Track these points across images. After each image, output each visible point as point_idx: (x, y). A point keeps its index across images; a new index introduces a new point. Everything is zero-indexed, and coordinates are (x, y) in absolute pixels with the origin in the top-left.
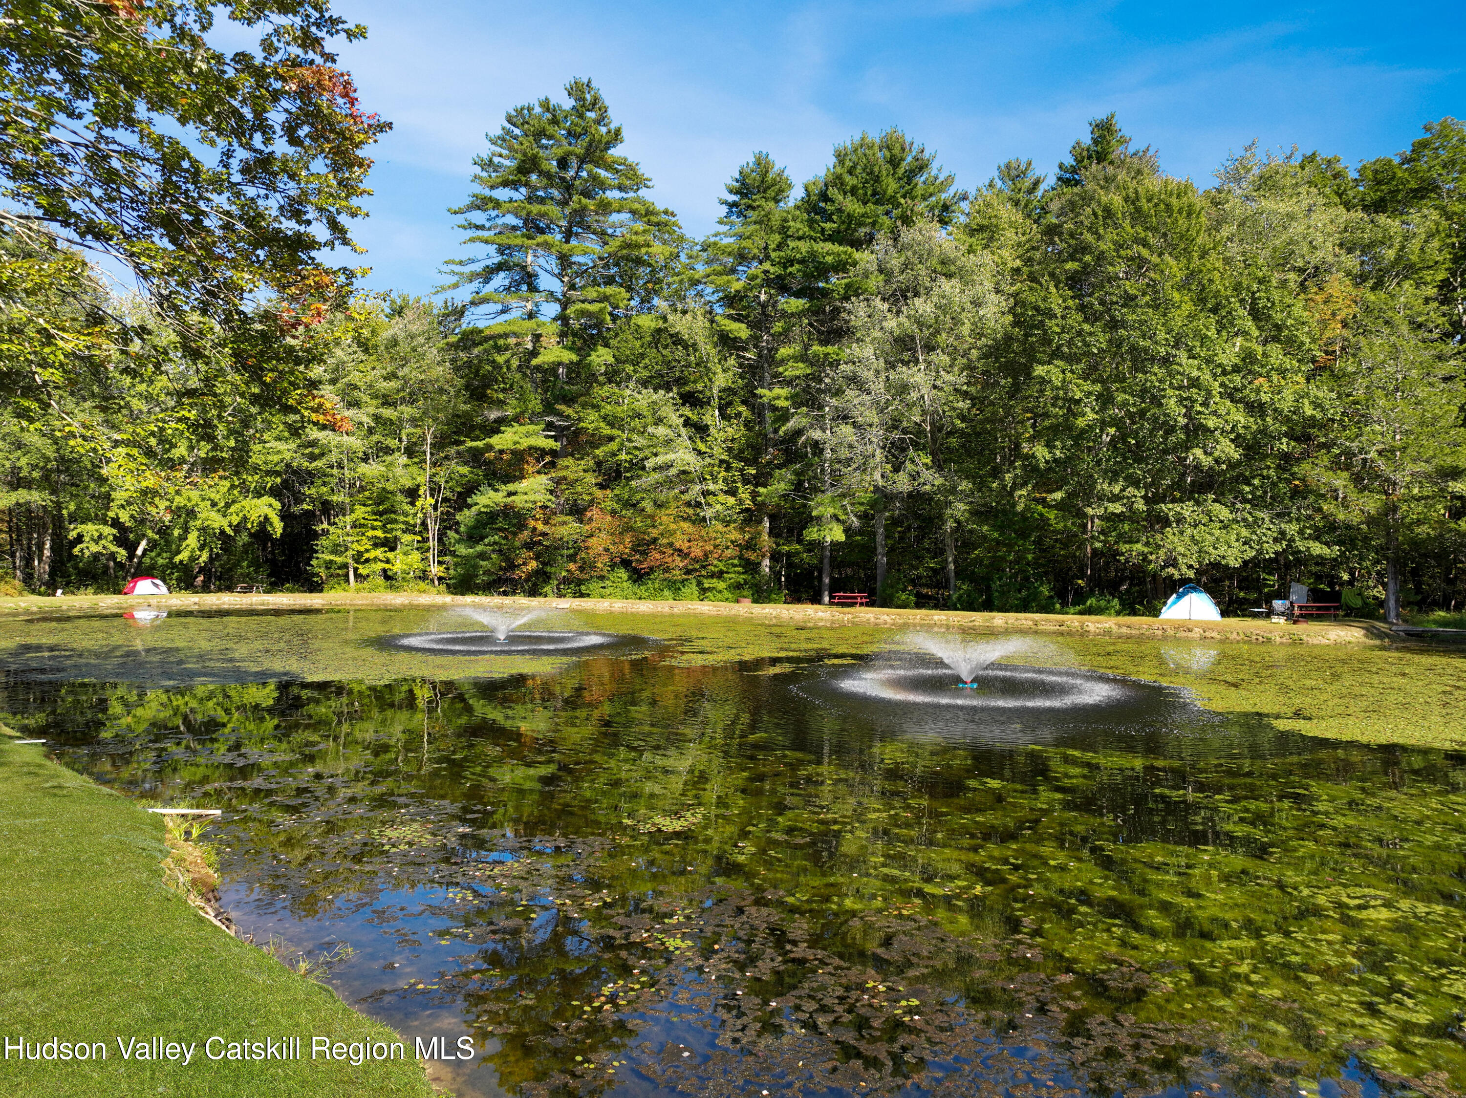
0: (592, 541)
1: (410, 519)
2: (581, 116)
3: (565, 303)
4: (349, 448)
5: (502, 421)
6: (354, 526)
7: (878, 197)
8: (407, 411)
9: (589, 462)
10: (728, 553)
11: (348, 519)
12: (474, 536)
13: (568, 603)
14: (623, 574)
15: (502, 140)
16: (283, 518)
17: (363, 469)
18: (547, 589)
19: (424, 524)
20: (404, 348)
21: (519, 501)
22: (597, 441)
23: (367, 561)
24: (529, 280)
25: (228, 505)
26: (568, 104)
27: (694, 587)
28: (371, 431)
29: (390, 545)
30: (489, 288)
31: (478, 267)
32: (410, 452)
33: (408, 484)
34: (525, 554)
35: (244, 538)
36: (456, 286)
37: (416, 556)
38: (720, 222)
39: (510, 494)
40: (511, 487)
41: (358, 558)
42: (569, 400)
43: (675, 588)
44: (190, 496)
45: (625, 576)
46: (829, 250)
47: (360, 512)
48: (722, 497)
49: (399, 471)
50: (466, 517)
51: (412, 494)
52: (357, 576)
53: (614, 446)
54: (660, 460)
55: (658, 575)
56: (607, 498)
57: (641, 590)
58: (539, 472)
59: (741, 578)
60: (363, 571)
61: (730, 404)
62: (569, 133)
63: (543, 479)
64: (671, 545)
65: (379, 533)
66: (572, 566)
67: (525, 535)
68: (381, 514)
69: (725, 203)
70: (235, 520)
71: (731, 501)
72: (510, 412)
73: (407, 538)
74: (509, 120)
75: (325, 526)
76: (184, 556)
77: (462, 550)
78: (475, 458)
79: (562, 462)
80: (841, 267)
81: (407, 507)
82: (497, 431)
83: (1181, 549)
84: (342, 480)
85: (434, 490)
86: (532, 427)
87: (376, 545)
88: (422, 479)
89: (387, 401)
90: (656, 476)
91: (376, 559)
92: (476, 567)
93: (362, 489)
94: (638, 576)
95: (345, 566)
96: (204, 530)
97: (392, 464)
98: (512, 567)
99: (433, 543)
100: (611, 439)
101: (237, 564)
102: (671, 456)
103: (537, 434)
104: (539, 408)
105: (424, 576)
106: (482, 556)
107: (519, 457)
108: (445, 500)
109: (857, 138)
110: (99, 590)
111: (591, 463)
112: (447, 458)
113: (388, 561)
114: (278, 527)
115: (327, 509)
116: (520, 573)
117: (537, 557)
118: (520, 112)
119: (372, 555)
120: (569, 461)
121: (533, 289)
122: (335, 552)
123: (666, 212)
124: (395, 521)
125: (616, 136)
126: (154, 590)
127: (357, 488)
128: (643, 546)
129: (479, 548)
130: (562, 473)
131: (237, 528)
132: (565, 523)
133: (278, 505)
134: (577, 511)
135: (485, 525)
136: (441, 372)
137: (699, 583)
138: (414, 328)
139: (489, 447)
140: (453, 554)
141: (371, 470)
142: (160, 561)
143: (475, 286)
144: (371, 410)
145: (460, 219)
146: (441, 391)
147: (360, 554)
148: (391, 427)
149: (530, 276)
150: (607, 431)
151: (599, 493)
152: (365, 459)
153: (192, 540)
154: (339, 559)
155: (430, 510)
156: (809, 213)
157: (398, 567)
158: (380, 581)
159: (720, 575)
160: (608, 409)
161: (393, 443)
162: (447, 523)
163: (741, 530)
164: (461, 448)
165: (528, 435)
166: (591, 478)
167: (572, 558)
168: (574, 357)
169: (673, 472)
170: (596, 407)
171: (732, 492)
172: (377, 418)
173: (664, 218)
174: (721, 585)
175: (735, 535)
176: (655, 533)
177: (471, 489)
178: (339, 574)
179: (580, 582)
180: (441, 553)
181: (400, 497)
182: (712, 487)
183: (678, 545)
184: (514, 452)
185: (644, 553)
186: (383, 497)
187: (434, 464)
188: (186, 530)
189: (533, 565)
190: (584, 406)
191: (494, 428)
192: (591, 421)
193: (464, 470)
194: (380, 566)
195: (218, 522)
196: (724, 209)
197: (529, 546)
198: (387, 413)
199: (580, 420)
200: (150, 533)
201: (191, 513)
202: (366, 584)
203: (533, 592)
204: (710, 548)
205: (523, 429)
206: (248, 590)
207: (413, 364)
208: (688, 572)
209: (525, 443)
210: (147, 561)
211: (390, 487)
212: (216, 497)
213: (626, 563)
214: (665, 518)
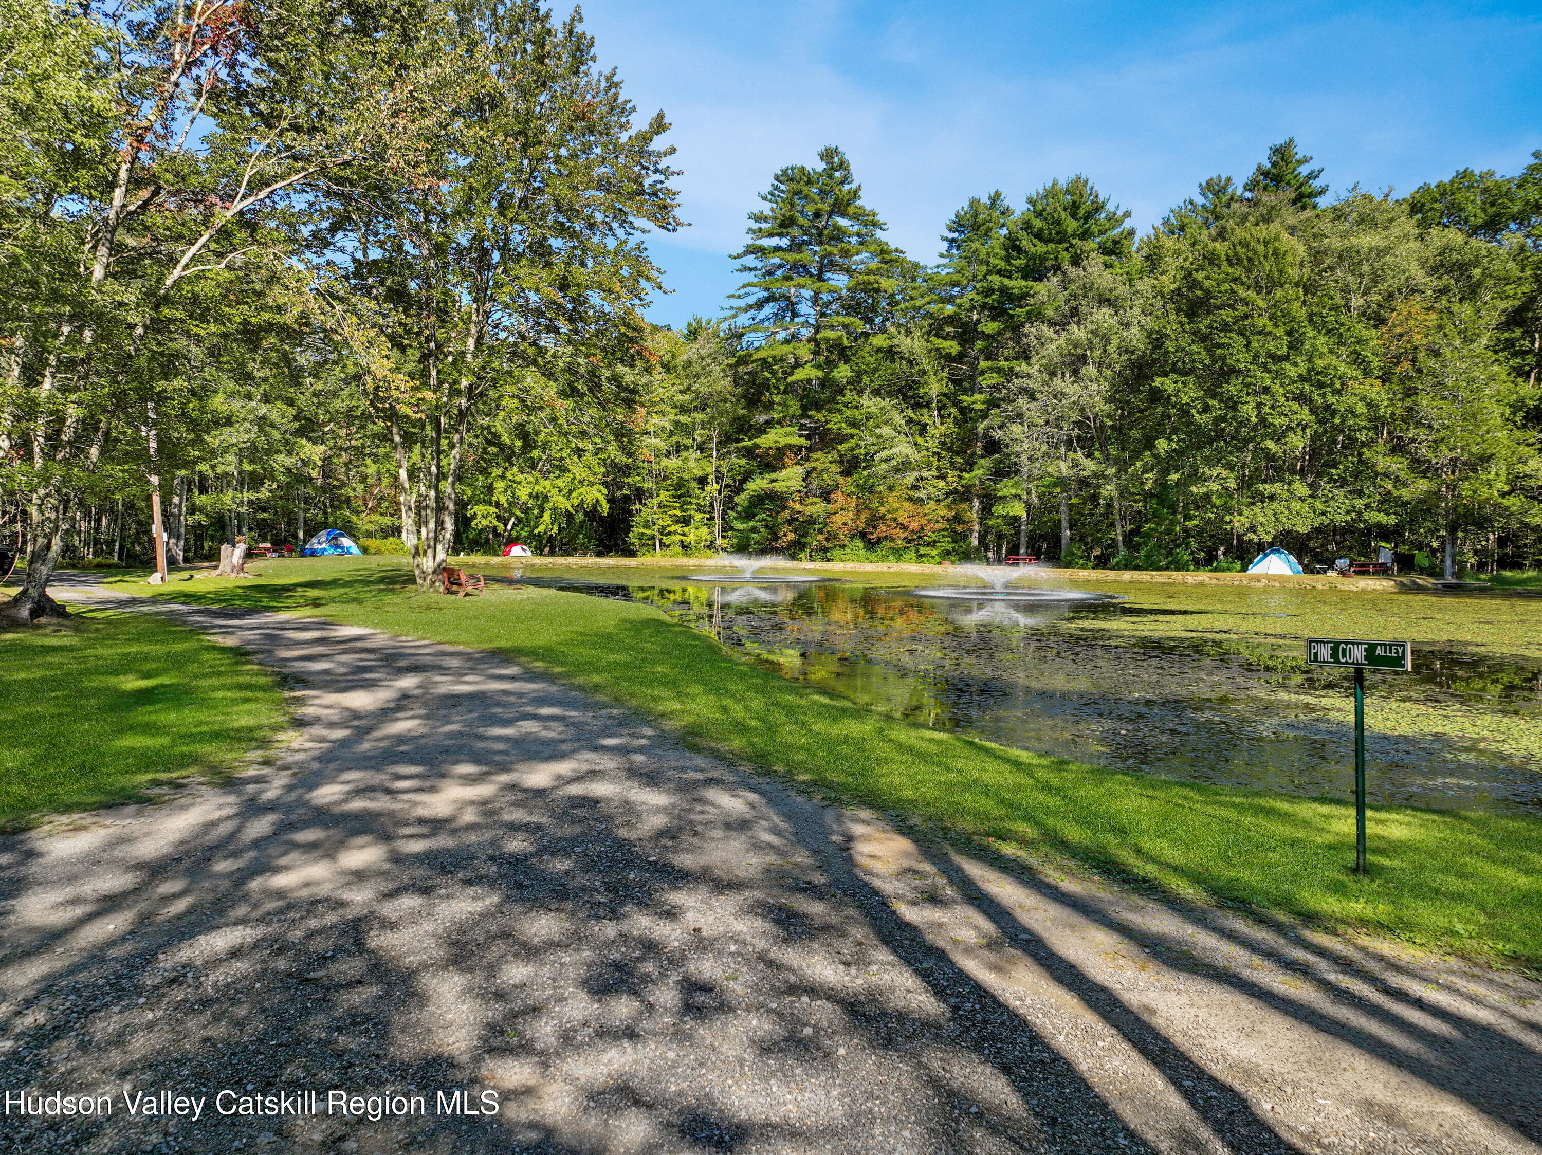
0: (835, 518)
1: (701, 501)
2: (830, 177)
3: (817, 330)
4: (656, 448)
5: (769, 423)
6: (659, 507)
7: (1062, 238)
8: (699, 416)
9: (835, 455)
10: (940, 526)
11: (655, 501)
12: (748, 515)
13: (819, 565)
14: (859, 543)
15: (772, 196)
16: (608, 501)
17: (666, 462)
18: (802, 555)
19: (711, 505)
20: (697, 368)
21: (778, 487)
22: (842, 438)
23: (669, 533)
24: (791, 309)
25: (571, 491)
26: (820, 166)
27: (912, 554)
28: (672, 434)
29: (686, 521)
30: (762, 315)
31: (751, 300)
32: (701, 448)
33: (699, 473)
34: (787, 528)
35: (580, 517)
36: (734, 316)
37: (704, 530)
38: (942, 256)
39: (773, 481)
40: (773, 476)
41: (663, 531)
42: (818, 407)
43: (898, 554)
44: (545, 486)
45: (861, 545)
46: (1016, 284)
47: (664, 496)
48: (934, 482)
49: (692, 464)
50: (742, 499)
51: (702, 481)
52: (662, 545)
53: (852, 443)
54: (885, 454)
55: (886, 544)
56: (847, 484)
57: (872, 556)
58: (797, 464)
59: (949, 547)
60: (666, 541)
61: (944, 406)
62: (821, 191)
63: (800, 470)
64: (895, 520)
65: (678, 512)
66: (820, 537)
67: (786, 514)
68: (680, 497)
69: (946, 239)
70: (576, 502)
71: (942, 484)
72: (776, 416)
73: (698, 516)
74: (777, 178)
75: (638, 506)
76: (541, 529)
77: (739, 525)
78: (749, 453)
79: (814, 455)
80: (1025, 296)
81: (698, 492)
82: (764, 432)
83: (1262, 519)
84: (650, 472)
85: (718, 479)
86: (789, 429)
87: (677, 522)
88: (710, 470)
89: (683, 409)
90: (884, 466)
91: (675, 532)
92: (748, 538)
93: (665, 478)
94: (872, 545)
95: (653, 538)
96: (554, 509)
97: (687, 458)
98: (777, 538)
99: (718, 521)
100: (852, 436)
101: (576, 536)
102: (894, 451)
103: (791, 434)
104: (799, 412)
105: (711, 546)
106: (754, 530)
107: (781, 451)
108: (727, 486)
109: (1049, 184)
110: (485, 553)
111: (836, 456)
112: (729, 453)
113: (684, 534)
114: (605, 508)
115: (640, 494)
116: (782, 543)
117: (795, 531)
118: (785, 172)
119: (672, 529)
120: (819, 455)
121: (795, 315)
122: (647, 526)
123: (897, 251)
124: (690, 503)
125: (855, 194)
126: (522, 553)
127: (662, 477)
128: (874, 520)
129: (751, 524)
130: (813, 465)
131: (577, 508)
132: (814, 504)
133: (605, 491)
134: (826, 495)
135: (756, 506)
136: (725, 384)
137: (917, 551)
138: (704, 352)
139: (757, 446)
140: (732, 528)
141: (672, 463)
142: (524, 534)
143: (750, 314)
144: (672, 417)
145: (738, 263)
146: (725, 400)
147: (664, 528)
148: (687, 431)
149: (793, 304)
150: (848, 431)
151: (841, 480)
152: (667, 456)
153: (547, 517)
154: (648, 532)
155: (716, 494)
156: (1007, 250)
157: (691, 538)
158: (679, 549)
159: (932, 544)
160: (849, 413)
161: (689, 442)
162: (729, 504)
163: (949, 508)
164: (741, 444)
165: (786, 435)
166: (836, 468)
167: (821, 532)
168: (820, 374)
169: (893, 463)
170: (840, 411)
171: (943, 477)
172: (677, 424)
173: (894, 255)
174: (934, 552)
175: (944, 512)
176: (883, 510)
177: (747, 477)
178: (649, 544)
179: (826, 550)
180: (724, 530)
181: (694, 484)
182: (925, 474)
183: (900, 520)
184: (778, 449)
185: (874, 527)
186: (682, 482)
187: (718, 459)
188: (542, 511)
189: (791, 536)
190: (829, 411)
191: (762, 430)
192: (836, 423)
193: (743, 462)
194: (678, 538)
195: (564, 504)
196: (945, 245)
197: (790, 522)
198: (684, 419)
199: (827, 422)
200: (518, 513)
201: (546, 498)
202: (668, 552)
203: (793, 557)
204: (924, 522)
205: (781, 431)
206: (584, 554)
207: (702, 380)
208: (909, 542)
209: (784, 441)
210: (514, 533)
211: (686, 476)
212: (562, 485)
213: (863, 535)
214: (892, 501)
